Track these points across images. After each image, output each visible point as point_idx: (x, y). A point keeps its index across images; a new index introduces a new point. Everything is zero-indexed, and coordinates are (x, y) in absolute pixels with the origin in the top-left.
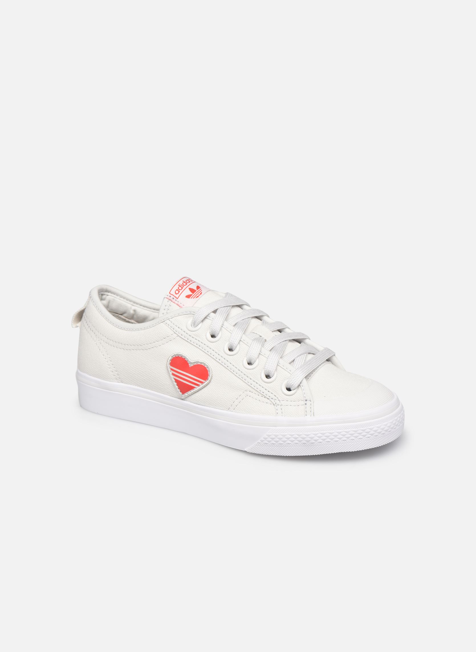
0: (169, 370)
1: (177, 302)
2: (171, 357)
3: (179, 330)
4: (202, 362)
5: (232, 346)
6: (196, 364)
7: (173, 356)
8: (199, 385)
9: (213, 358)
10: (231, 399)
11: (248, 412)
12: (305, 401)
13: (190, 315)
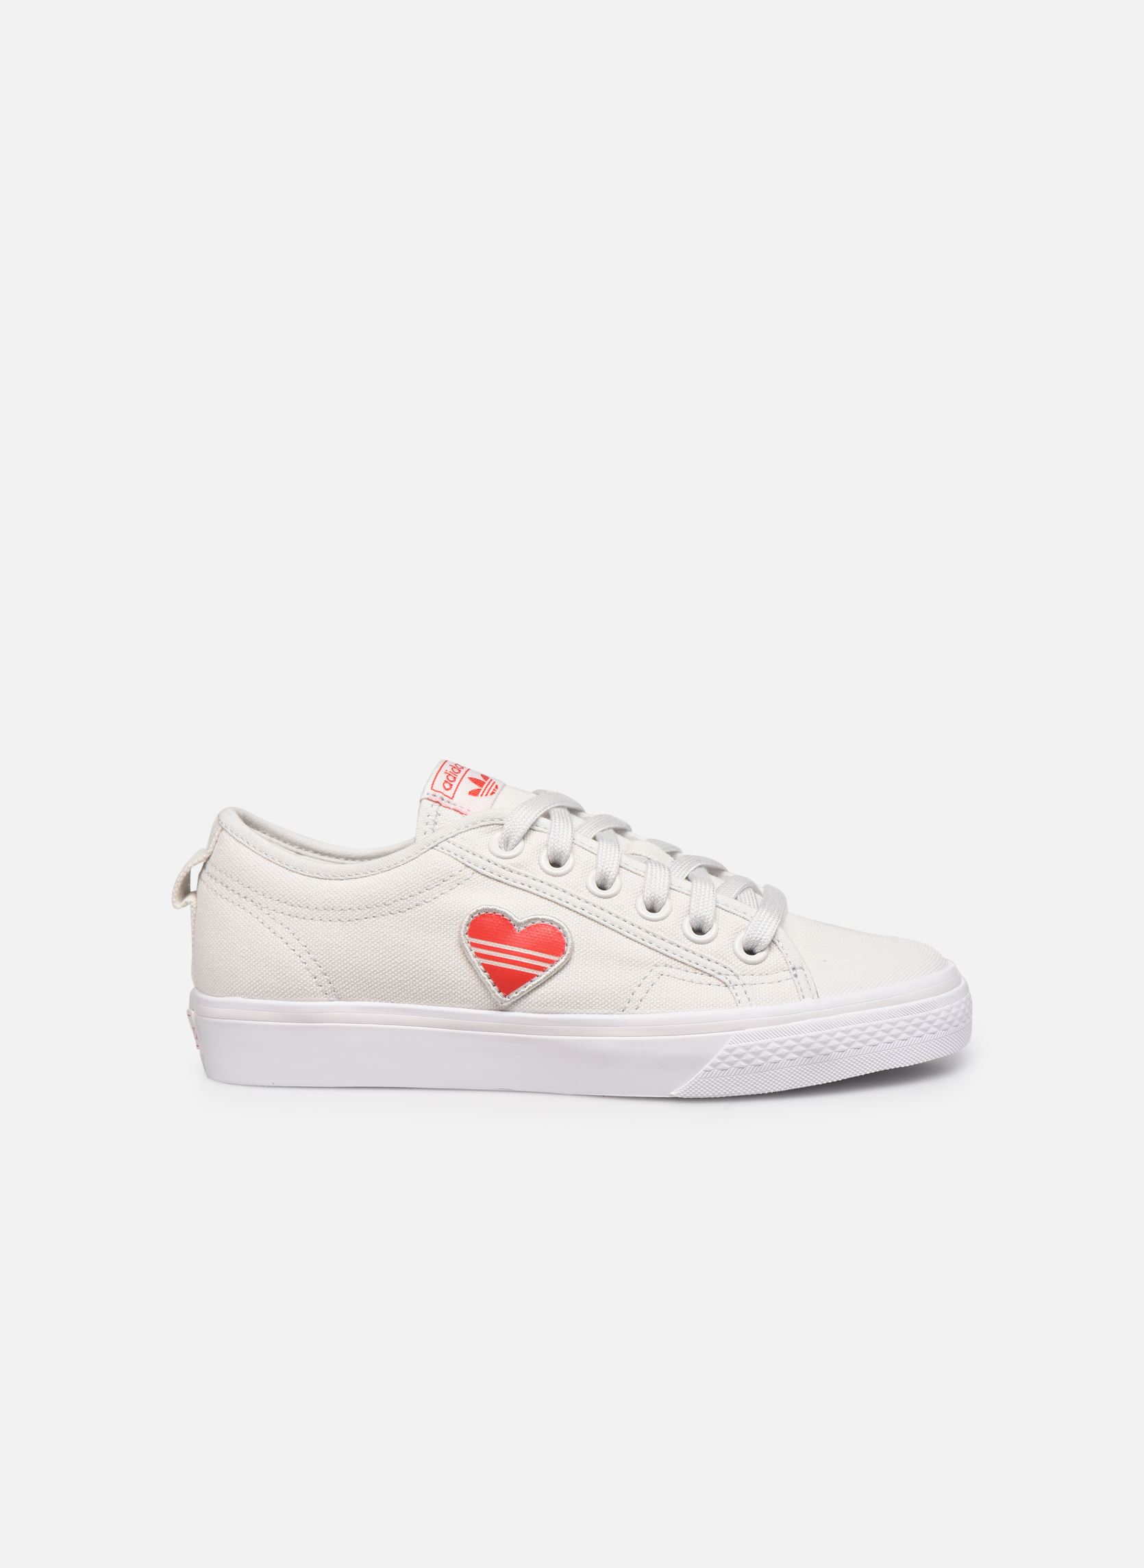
0: (467, 946)
1: (452, 807)
2: (468, 917)
3: (476, 858)
4: (545, 919)
5: (605, 879)
6: (530, 924)
7: (475, 913)
8: (546, 968)
9: (567, 908)
10: (627, 988)
11: (673, 1007)
12: (791, 970)
13: (492, 826)
